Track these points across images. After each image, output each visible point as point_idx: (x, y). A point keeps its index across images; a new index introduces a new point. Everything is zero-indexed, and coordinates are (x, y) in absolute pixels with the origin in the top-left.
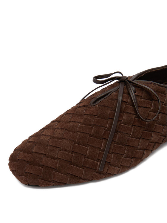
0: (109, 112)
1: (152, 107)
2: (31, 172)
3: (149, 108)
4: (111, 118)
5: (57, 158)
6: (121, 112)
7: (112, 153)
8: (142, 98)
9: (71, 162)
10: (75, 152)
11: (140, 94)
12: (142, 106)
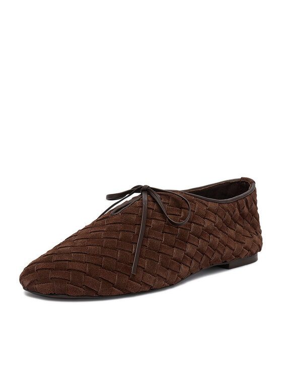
0: (134, 217)
1: (182, 215)
2: (57, 277)
3: (179, 215)
4: (138, 225)
5: (85, 262)
6: (148, 218)
7: (145, 258)
8: (170, 206)
9: (101, 266)
10: (104, 256)
11: (167, 201)
12: (171, 213)
